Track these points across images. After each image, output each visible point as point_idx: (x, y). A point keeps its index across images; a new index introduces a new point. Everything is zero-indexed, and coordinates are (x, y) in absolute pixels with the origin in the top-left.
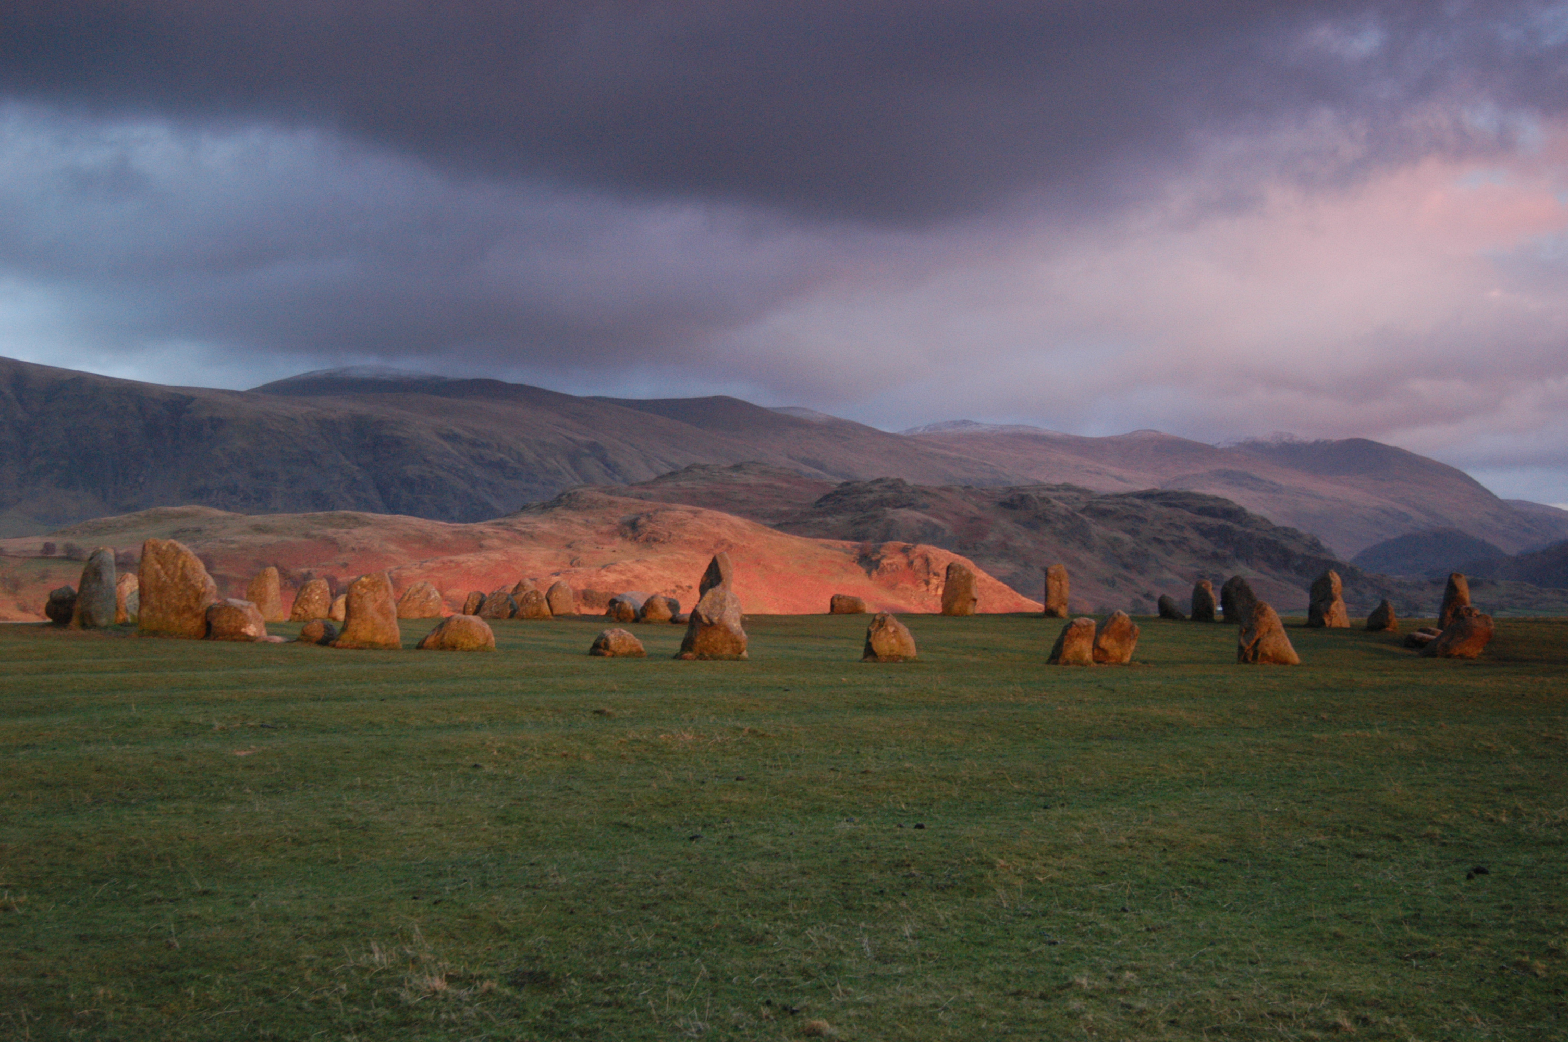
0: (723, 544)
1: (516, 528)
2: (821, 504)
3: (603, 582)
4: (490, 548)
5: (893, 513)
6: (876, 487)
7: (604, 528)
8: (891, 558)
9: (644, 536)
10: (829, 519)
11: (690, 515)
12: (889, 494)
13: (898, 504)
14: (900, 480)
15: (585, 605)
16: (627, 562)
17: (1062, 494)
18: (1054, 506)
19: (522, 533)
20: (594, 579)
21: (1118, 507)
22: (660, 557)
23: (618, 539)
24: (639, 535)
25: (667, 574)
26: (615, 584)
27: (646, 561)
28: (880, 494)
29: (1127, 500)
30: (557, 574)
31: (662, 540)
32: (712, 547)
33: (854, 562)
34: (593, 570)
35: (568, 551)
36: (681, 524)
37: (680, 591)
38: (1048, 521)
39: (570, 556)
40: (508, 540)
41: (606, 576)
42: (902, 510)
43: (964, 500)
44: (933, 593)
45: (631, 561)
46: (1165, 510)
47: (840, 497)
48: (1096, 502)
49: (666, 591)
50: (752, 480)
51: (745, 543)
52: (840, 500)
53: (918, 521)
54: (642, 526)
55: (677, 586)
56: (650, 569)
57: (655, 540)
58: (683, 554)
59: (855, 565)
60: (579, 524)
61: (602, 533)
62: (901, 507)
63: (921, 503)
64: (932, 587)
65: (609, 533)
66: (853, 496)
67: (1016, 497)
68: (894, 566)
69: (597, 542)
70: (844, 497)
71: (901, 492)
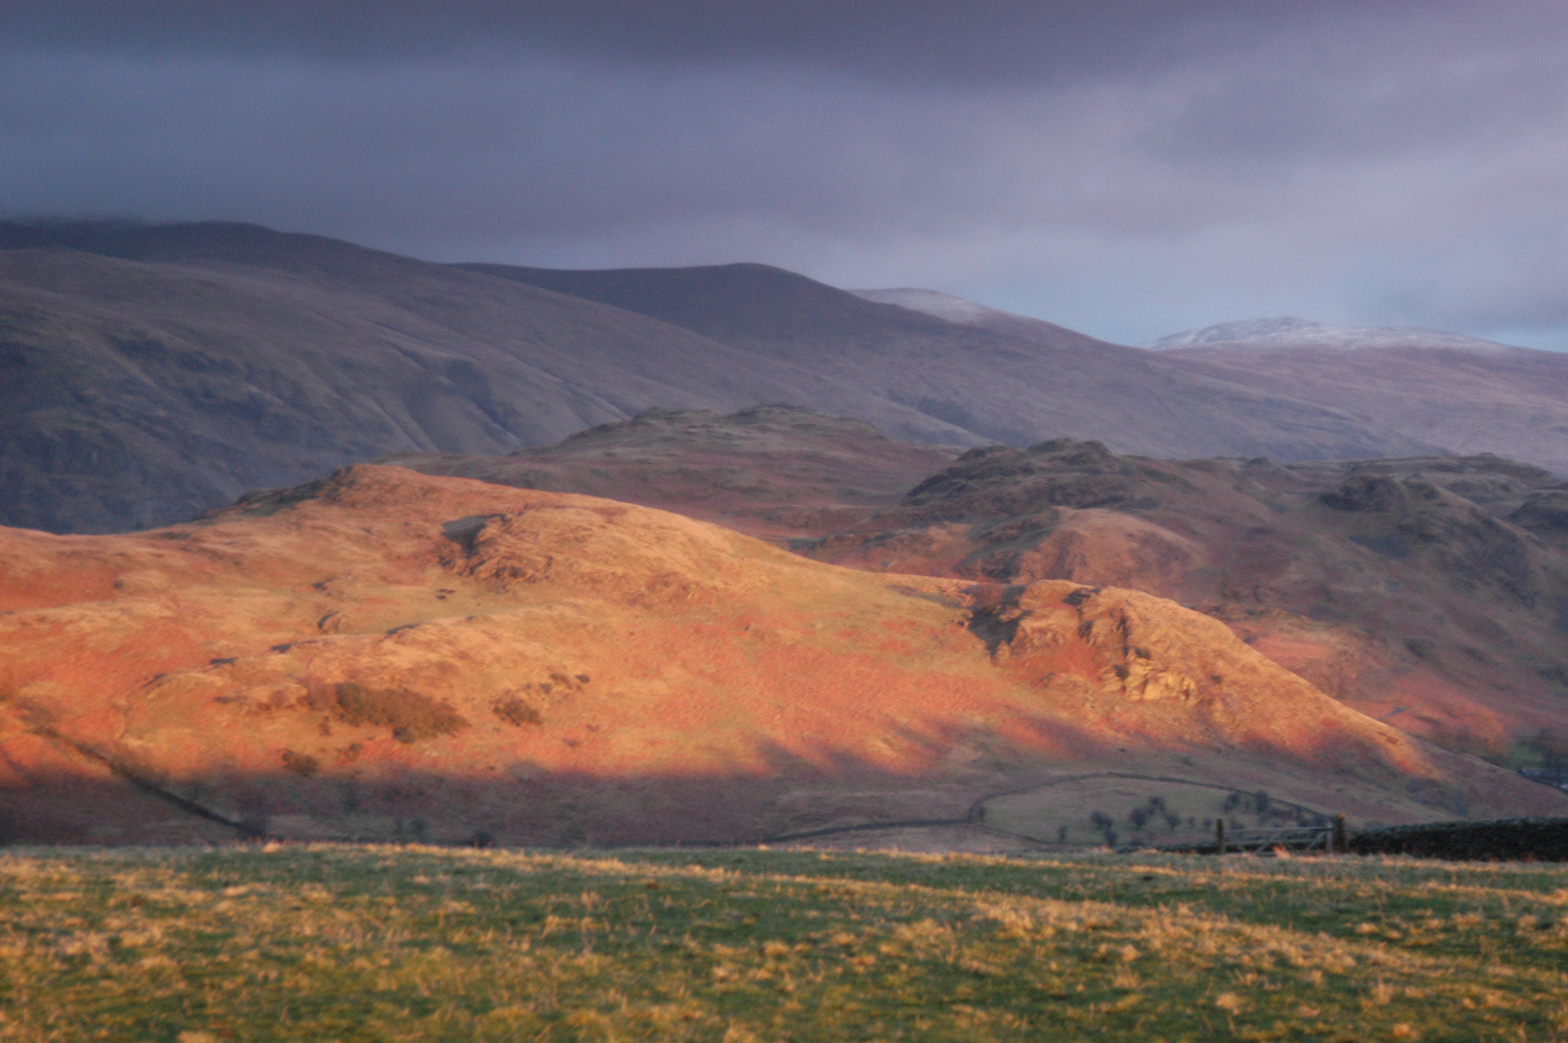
0: (666, 584)
1: (206, 545)
2: (922, 496)
3: (384, 667)
4: (139, 591)
5: (1073, 518)
6: (1039, 461)
7: (406, 547)
8: (1044, 617)
9: (490, 566)
10: (933, 531)
11: (598, 519)
12: (1068, 477)
13: (1089, 499)
14: (1093, 445)
15: (342, 718)
16: (445, 622)
17: (1470, 477)
18: (1444, 505)
19: (215, 555)
20: (365, 661)
22: (522, 611)
23: (434, 572)
24: (482, 563)
25: (534, 649)
26: (412, 671)
27: (487, 620)
28: (1048, 476)
30: (283, 648)
31: (530, 572)
32: (643, 589)
33: (961, 624)
34: (367, 639)
35: (320, 598)
36: (576, 539)
37: (561, 688)
38: (1427, 538)
39: (319, 607)
40: (183, 573)
41: (394, 653)
42: (1093, 512)
43: (1238, 489)
44: (1136, 696)
45: (455, 619)
47: (962, 481)
49: (528, 686)
50: (774, 443)
51: (717, 583)
52: (962, 488)
53: (1131, 536)
54: (490, 542)
55: (554, 677)
56: (495, 638)
57: (515, 574)
58: (574, 606)
59: (963, 631)
60: (348, 537)
61: (399, 557)
62: (1095, 504)
63: (1138, 497)
64: (1133, 681)
65: (415, 556)
66: (990, 480)
67: (1355, 486)
68: (1049, 635)
69: (383, 578)
70: (971, 483)
71: (1096, 472)
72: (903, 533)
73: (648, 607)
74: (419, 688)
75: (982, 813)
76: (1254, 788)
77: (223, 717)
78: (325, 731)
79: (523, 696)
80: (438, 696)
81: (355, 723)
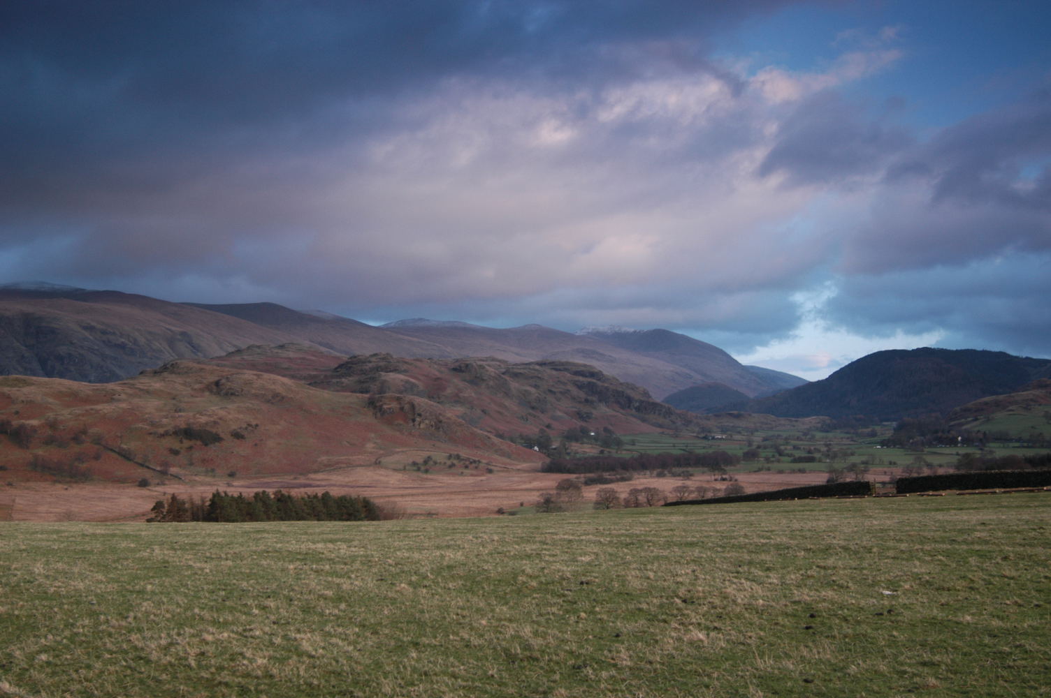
0: (277, 396)
1: (136, 386)
2: (339, 370)
3: (197, 422)
4: (119, 400)
5: (385, 375)
6: (373, 359)
7: (197, 386)
8: (389, 404)
9: (224, 391)
10: (343, 380)
11: (255, 377)
12: (382, 364)
13: (388, 370)
14: (388, 354)
15: (187, 438)
16: (213, 408)
17: (489, 363)
18: (487, 371)
19: (141, 390)
20: (192, 421)
21: (525, 371)
22: (236, 405)
23: (207, 393)
24: (221, 390)
25: (241, 416)
26: (206, 423)
27: (226, 408)
28: (376, 363)
29: (531, 367)
30: (166, 417)
31: (237, 394)
32: (270, 398)
33: (365, 407)
34: (191, 414)
35: (174, 402)
36: (250, 383)
37: (250, 428)
38: (483, 380)
39: (174, 405)
40: (131, 395)
41: (200, 418)
42: (391, 374)
43: (430, 367)
44: (417, 427)
45: (217, 408)
46: (554, 373)
47: (351, 365)
48: (512, 368)
49: (241, 428)
50: (292, 355)
51: (292, 396)
52: (350, 367)
53: (402, 380)
54: (223, 384)
55: (248, 425)
56: (229, 413)
57: (232, 394)
58: (251, 403)
59: (366, 409)
60: (180, 383)
61: (195, 389)
62: (390, 371)
63: (403, 369)
64: (416, 423)
65: (200, 389)
66: (358, 365)
67: (463, 365)
68: (392, 410)
69: (192, 396)
70: (354, 366)
71: (390, 362)
72: (334, 380)
73: (272, 403)
74: (208, 428)
75: (380, 462)
76: (456, 453)
77: (150, 438)
78: (181, 442)
79: (239, 430)
80: (214, 431)
81: (190, 440)
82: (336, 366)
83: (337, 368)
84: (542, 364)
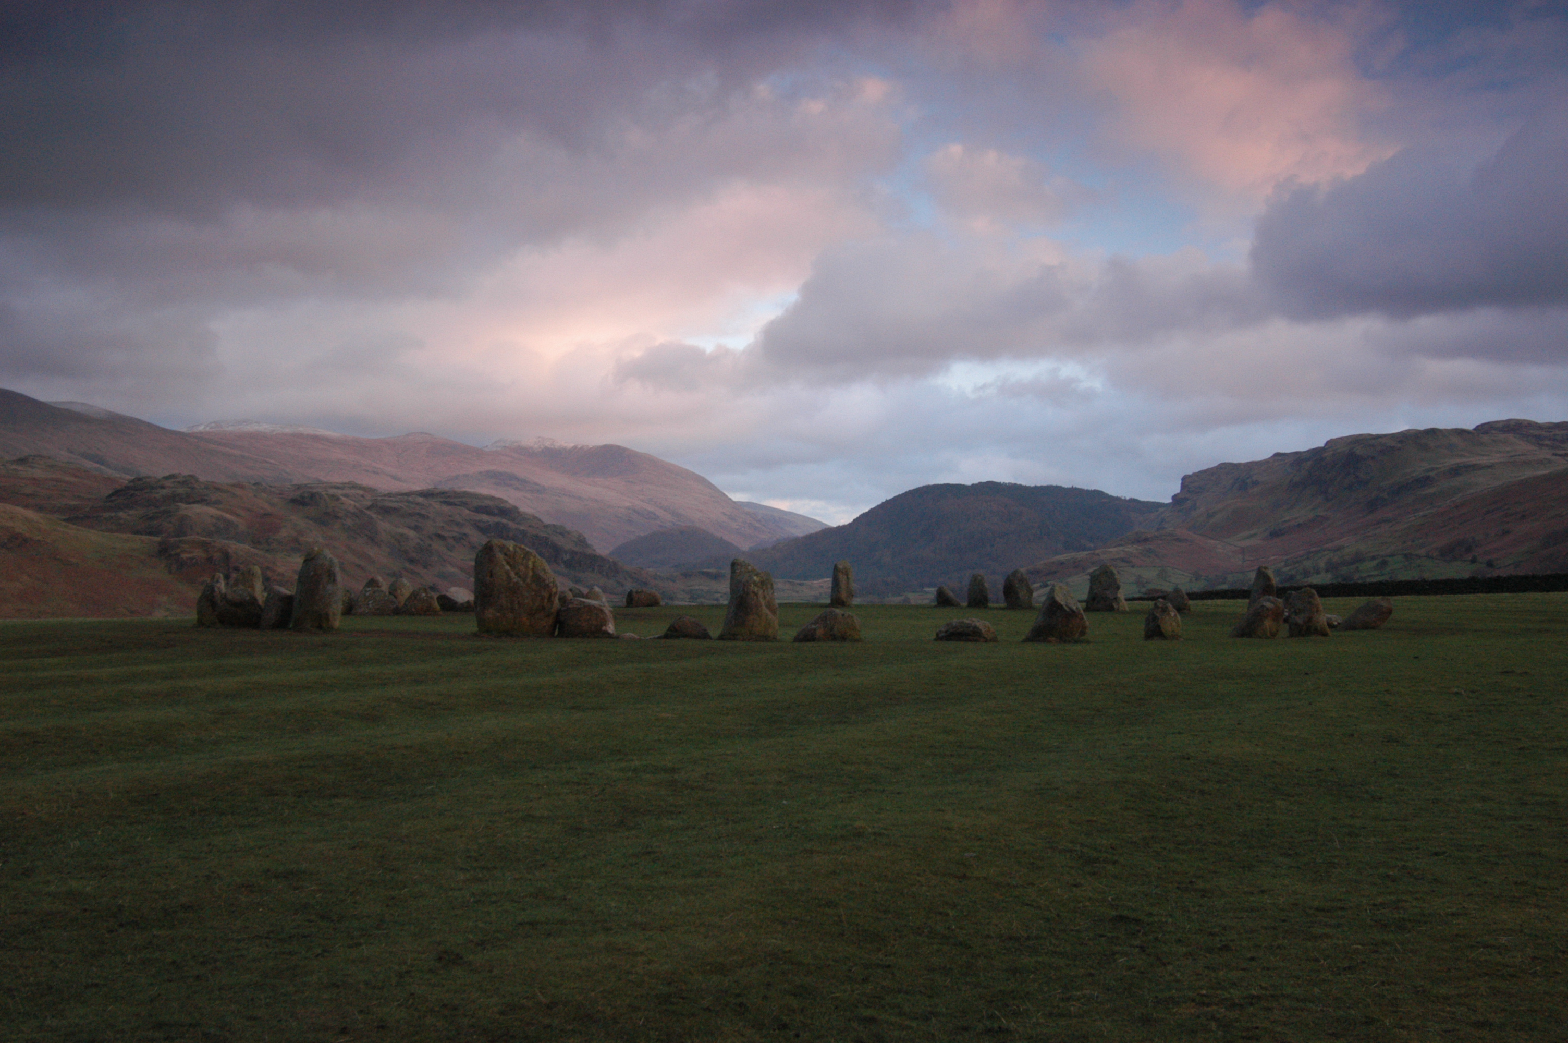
0: (17, 539)
2: (113, 498)
5: (186, 508)
6: (168, 483)
8: (190, 552)
10: (121, 514)
12: (181, 490)
13: (191, 500)
14: (191, 476)
17: (346, 491)
18: (343, 504)
21: (400, 504)
28: (173, 489)
29: (410, 498)
32: (6, 541)
38: (336, 517)
42: (195, 506)
43: (255, 496)
46: (446, 508)
47: (133, 492)
48: (382, 500)
50: (39, 474)
52: (132, 495)
53: (212, 516)
59: (155, 559)
62: (194, 502)
63: (213, 500)
66: (145, 491)
68: (194, 560)
70: (136, 492)
71: (193, 488)
72: (106, 515)
73: (8, 549)
82: (111, 492)
83: (110, 496)
84: (427, 494)
